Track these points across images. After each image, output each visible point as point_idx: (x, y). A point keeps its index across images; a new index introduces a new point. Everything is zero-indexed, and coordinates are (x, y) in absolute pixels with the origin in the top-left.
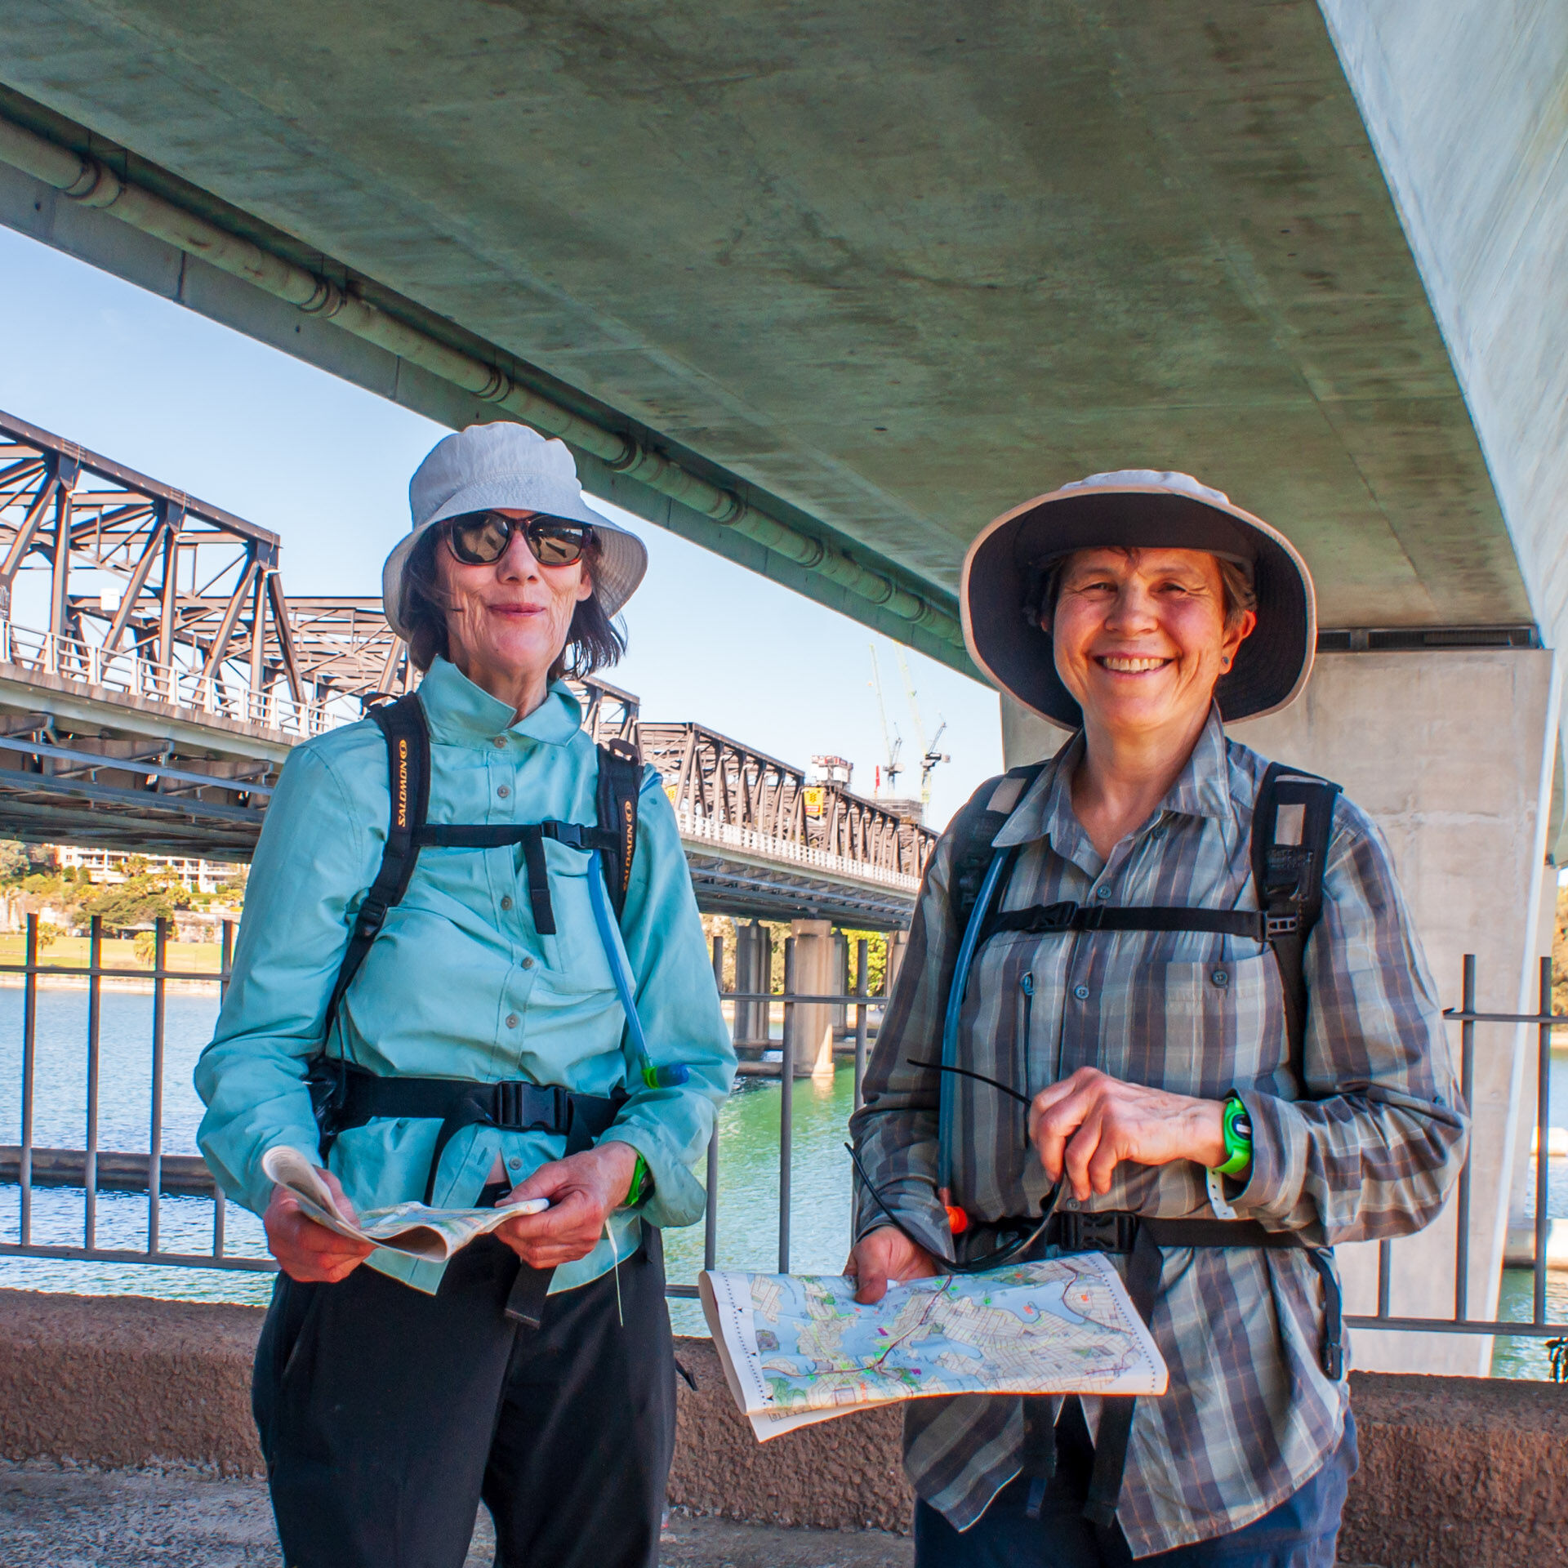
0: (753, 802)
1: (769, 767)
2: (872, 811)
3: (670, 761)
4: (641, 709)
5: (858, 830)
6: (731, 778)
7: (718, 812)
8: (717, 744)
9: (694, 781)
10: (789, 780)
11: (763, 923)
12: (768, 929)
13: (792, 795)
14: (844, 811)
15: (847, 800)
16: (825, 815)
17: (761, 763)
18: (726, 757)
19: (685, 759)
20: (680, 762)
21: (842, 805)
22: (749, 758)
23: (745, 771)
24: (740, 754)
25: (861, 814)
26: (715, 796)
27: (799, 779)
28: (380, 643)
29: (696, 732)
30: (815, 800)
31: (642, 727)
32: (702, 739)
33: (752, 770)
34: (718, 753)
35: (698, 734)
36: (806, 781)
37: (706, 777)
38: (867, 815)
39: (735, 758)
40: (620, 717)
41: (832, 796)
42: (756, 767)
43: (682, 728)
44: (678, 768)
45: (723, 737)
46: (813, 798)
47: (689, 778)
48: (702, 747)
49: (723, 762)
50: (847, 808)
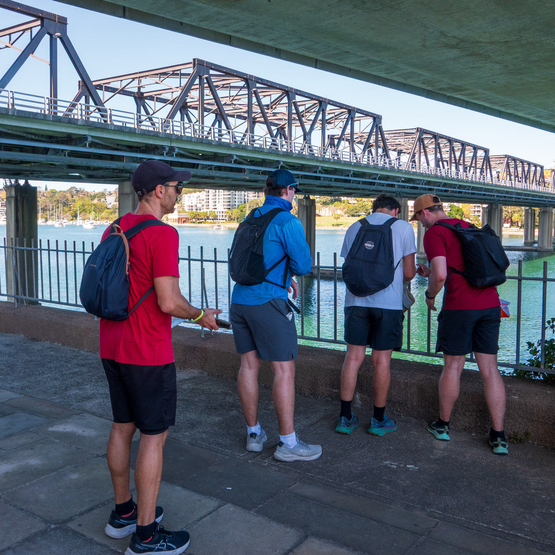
29: (508, 157)
31: (490, 157)
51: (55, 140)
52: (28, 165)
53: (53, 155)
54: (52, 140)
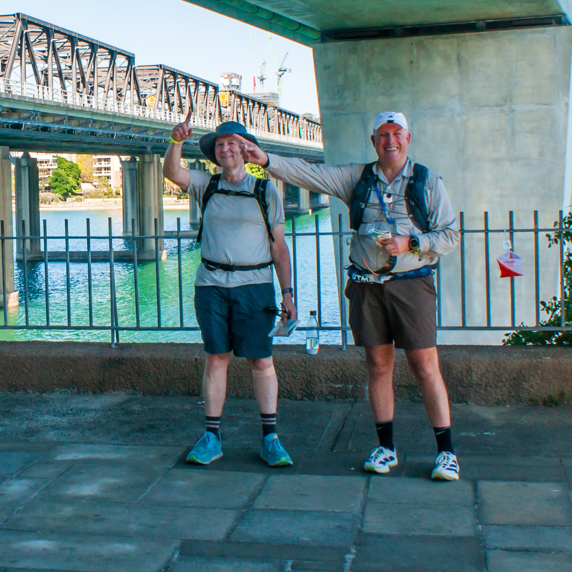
0: (194, 101)
1: (200, 83)
2: (253, 102)
3: (152, 84)
4: (135, 59)
5: (247, 112)
6: (182, 90)
7: (175, 108)
8: (174, 74)
9: (164, 92)
10: (211, 89)
11: (202, 161)
12: (204, 164)
13: (213, 96)
14: (239, 103)
15: (240, 97)
16: (230, 105)
17: (197, 82)
18: (179, 80)
19: (159, 82)
20: (157, 84)
21: (238, 100)
22: (190, 80)
23: (189, 86)
24: (186, 78)
25: (248, 103)
26: (175, 99)
27: (216, 89)
28: (8, 36)
29: (164, 69)
30: (224, 97)
31: (137, 68)
32: (167, 72)
33: (192, 85)
34: (175, 79)
35: (165, 70)
36: (219, 90)
37: (170, 91)
38: (251, 104)
39: (183, 80)
40: (126, 64)
41: (233, 96)
42: (194, 84)
43: (157, 68)
44: (156, 87)
45: (177, 70)
46: (223, 97)
47: (161, 92)
48: (167, 76)
49: (178, 82)
50: (241, 101)
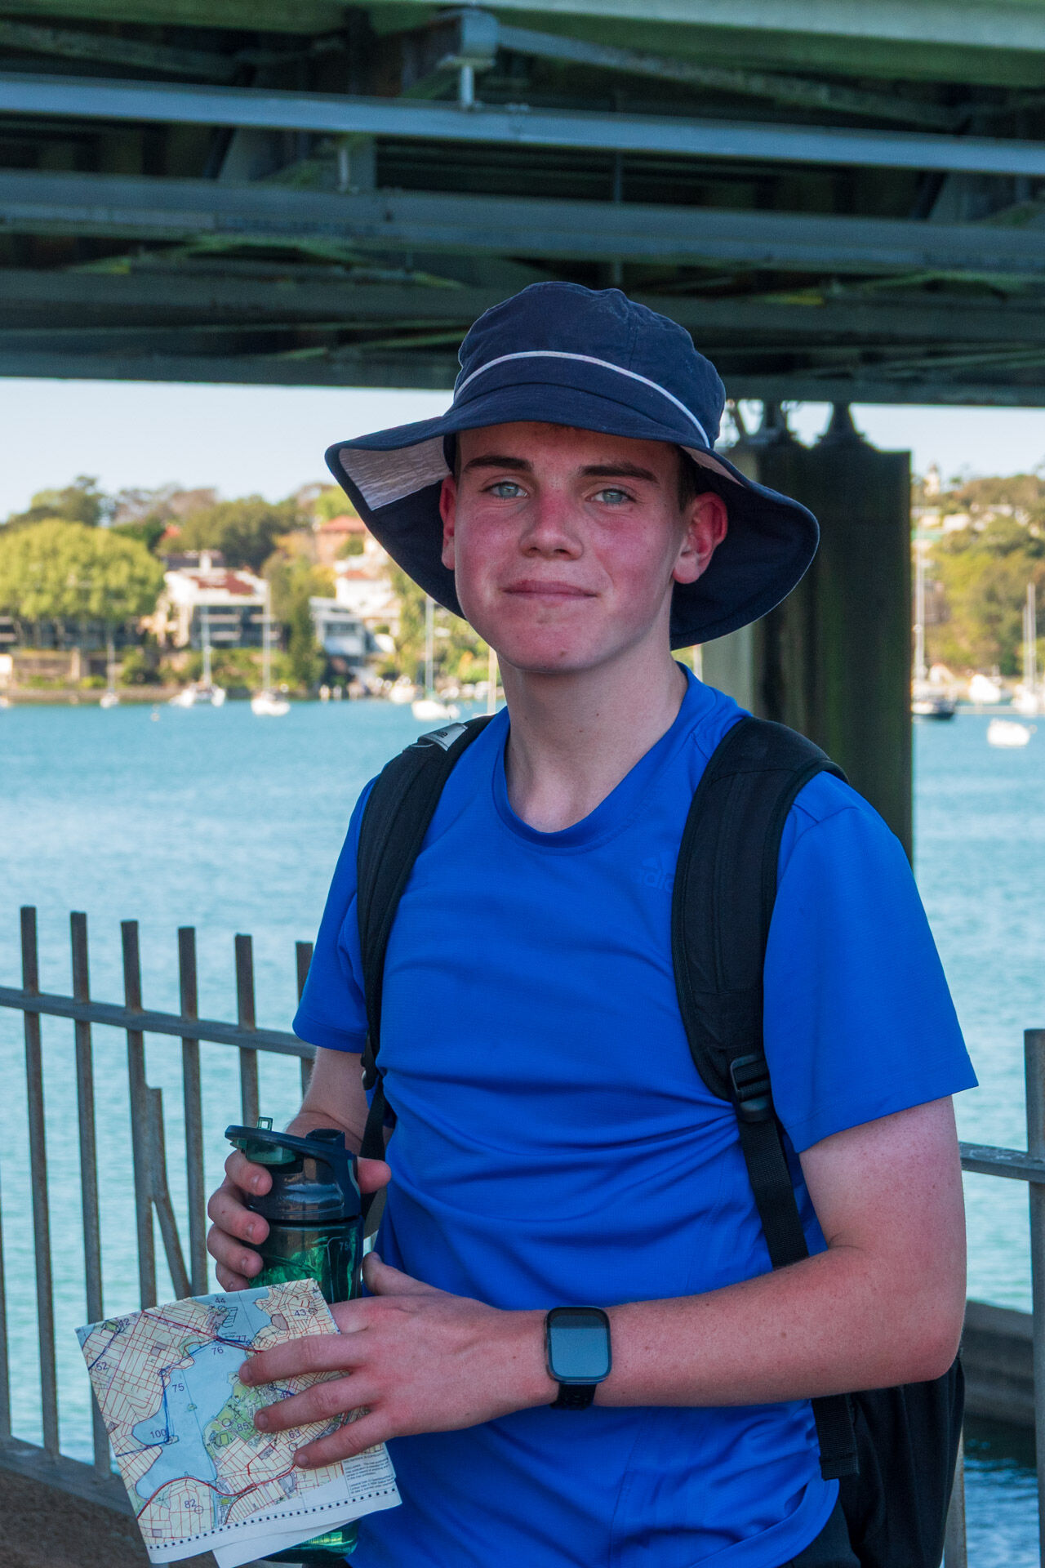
51: (985, 109)
52: (809, 299)
53: (976, 217)
54: (964, 111)
